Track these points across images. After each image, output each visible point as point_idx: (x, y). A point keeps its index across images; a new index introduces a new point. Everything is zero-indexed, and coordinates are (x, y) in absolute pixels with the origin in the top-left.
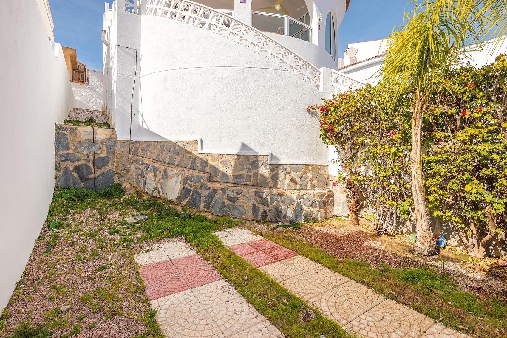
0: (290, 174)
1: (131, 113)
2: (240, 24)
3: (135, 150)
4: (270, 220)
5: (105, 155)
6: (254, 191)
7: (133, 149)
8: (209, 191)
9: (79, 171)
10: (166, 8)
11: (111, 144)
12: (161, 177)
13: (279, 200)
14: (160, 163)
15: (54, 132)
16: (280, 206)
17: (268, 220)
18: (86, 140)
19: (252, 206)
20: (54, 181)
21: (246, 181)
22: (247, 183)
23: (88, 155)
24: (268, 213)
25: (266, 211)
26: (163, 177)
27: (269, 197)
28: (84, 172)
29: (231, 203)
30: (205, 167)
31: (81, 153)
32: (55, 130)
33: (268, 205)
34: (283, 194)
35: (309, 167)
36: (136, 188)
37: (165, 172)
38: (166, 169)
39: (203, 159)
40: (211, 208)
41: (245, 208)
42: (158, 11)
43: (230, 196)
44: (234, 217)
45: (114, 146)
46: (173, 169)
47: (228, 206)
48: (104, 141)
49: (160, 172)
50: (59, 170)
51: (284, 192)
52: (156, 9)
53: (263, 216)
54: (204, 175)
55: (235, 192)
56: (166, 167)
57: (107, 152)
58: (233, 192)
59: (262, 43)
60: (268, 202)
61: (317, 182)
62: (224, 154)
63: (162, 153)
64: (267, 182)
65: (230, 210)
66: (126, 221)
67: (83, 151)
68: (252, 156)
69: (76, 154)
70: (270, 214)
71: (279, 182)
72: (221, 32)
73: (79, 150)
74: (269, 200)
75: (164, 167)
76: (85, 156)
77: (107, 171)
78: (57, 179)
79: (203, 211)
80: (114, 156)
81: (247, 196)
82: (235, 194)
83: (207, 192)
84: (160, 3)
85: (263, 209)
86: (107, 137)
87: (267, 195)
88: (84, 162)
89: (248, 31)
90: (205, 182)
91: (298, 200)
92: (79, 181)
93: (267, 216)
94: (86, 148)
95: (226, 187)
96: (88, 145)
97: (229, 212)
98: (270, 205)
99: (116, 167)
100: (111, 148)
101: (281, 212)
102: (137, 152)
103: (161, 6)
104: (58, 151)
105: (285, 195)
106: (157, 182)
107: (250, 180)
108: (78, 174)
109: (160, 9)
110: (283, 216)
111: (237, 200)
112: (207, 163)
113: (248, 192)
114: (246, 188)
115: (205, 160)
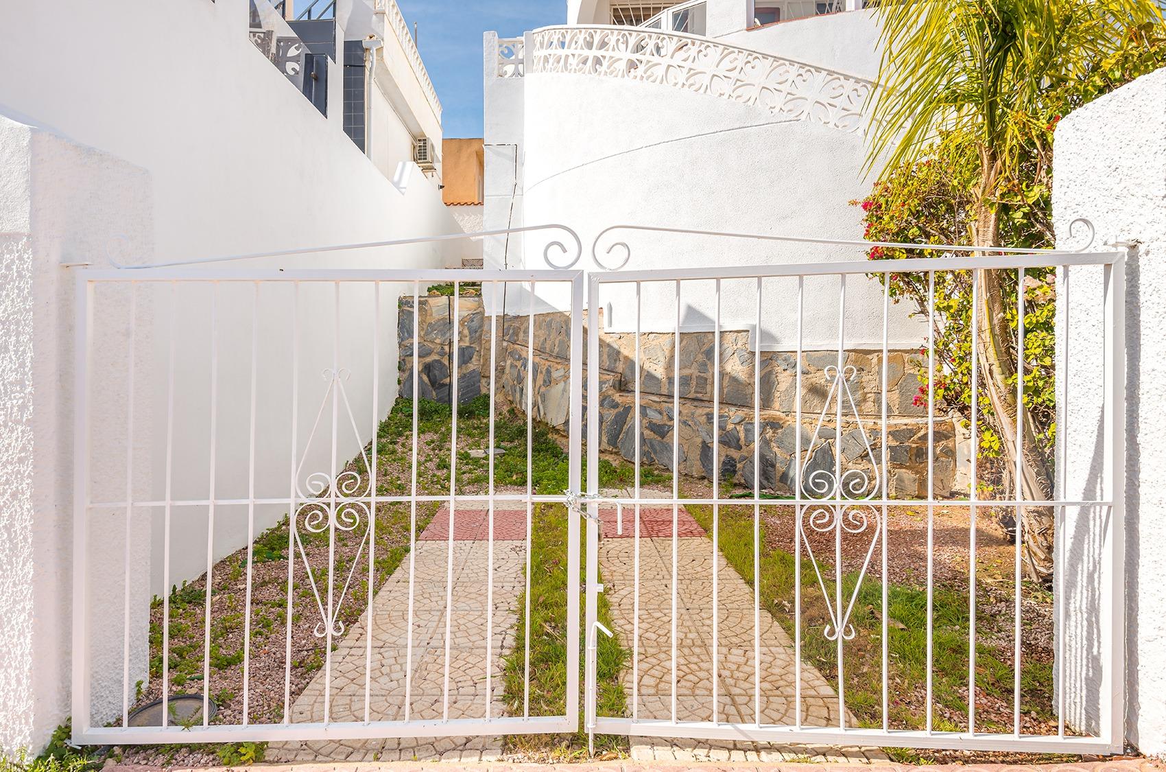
0: (809, 376)
1: (506, 264)
2: (787, 63)
3: (513, 333)
4: (743, 481)
5: (468, 344)
6: (705, 412)
7: (511, 331)
8: (617, 410)
9: (429, 372)
10: (586, 52)
11: (475, 324)
12: (542, 383)
13: (767, 436)
14: (543, 356)
15: (397, 310)
16: (771, 452)
17: (737, 482)
18: (439, 320)
19: (700, 445)
20: (398, 387)
21: (696, 392)
22: (699, 396)
23: (442, 344)
24: (738, 465)
25: (734, 460)
26: (545, 381)
27: (741, 429)
28: (437, 373)
29: (656, 436)
30: (615, 360)
31: (432, 342)
32: (399, 307)
33: (739, 448)
34: (781, 422)
35: (870, 357)
36: (511, 402)
37: (549, 372)
38: (550, 366)
39: (612, 345)
40: (619, 445)
41: (686, 450)
42: (571, 59)
43: (654, 421)
44: (663, 467)
45: (481, 326)
46: (559, 367)
47: (650, 443)
48: (465, 319)
49: (541, 372)
50: (404, 371)
51: (781, 419)
52: (567, 56)
53: (726, 470)
54: (608, 377)
55: (665, 414)
56: (549, 363)
57: (471, 338)
58: (661, 413)
59: (844, 97)
60: (739, 440)
61: (897, 396)
62: (652, 333)
63: (549, 335)
64: (746, 395)
65: (655, 453)
66: (469, 454)
67: (435, 339)
68: (708, 335)
69: (426, 343)
70: (744, 467)
71: (777, 394)
72: (738, 92)
73: (429, 338)
74: (742, 435)
75: (548, 363)
76: (439, 346)
77: (470, 373)
78: (402, 385)
79: (606, 450)
80: (480, 344)
81: (690, 423)
82: (665, 418)
83: (614, 412)
84: (574, 43)
85: (727, 456)
86: (470, 312)
87: (739, 423)
88: (437, 357)
89: (806, 76)
90: (610, 393)
91: (823, 440)
92: (430, 388)
93: (735, 472)
94: (440, 333)
95: (647, 403)
96: (442, 327)
97: (653, 455)
98: (744, 447)
99: (483, 365)
100: (476, 332)
101: (773, 466)
102: (517, 335)
103: (576, 49)
104: (402, 340)
105: (785, 426)
106: (536, 393)
107: (704, 388)
108: (428, 376)
109: (573, 55)
110: (778, 475)
111: (668, 432)
112: (618, 353)
113: (693, 414)
114: (688, 405)
115: (616, 346)
